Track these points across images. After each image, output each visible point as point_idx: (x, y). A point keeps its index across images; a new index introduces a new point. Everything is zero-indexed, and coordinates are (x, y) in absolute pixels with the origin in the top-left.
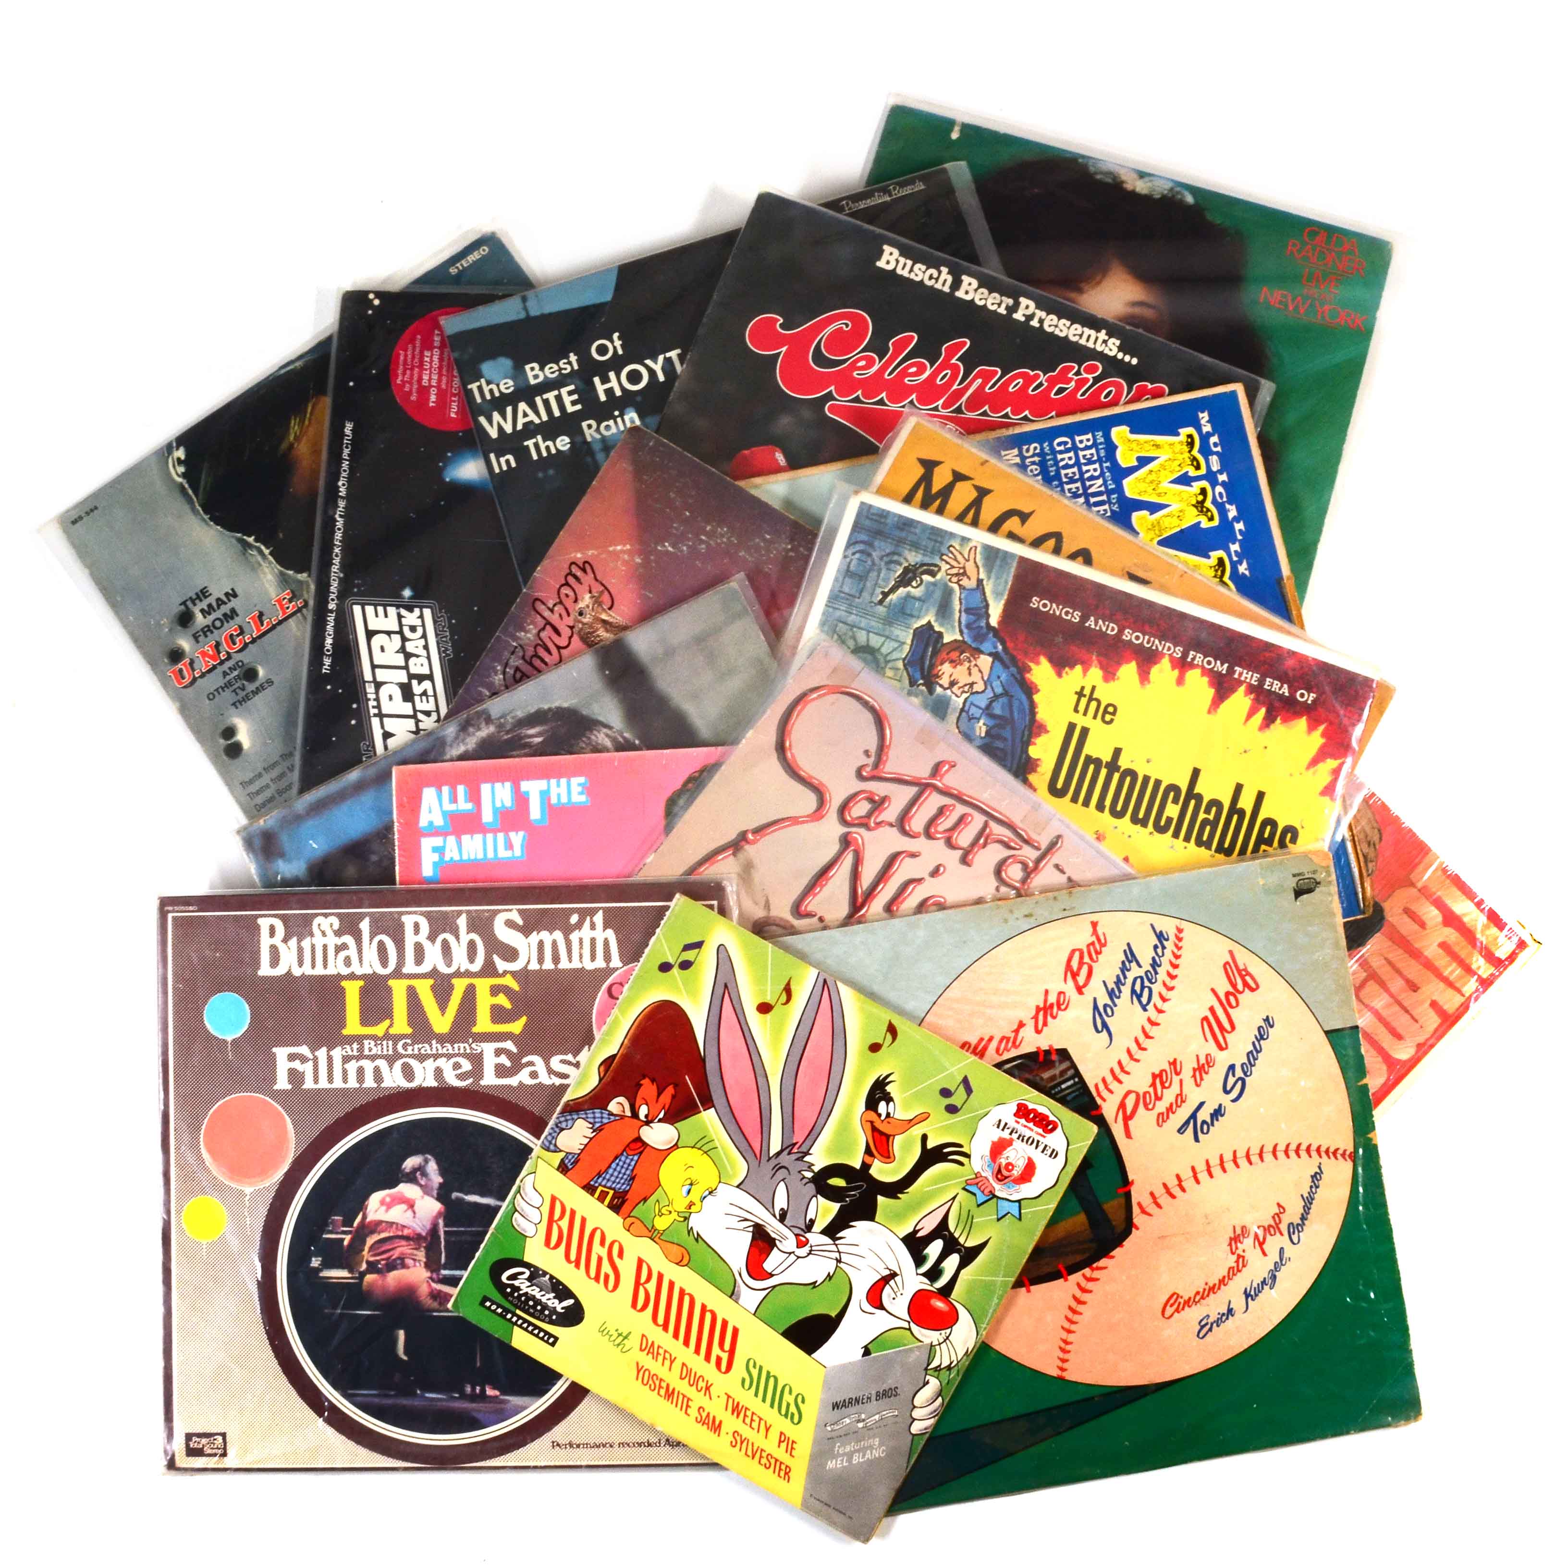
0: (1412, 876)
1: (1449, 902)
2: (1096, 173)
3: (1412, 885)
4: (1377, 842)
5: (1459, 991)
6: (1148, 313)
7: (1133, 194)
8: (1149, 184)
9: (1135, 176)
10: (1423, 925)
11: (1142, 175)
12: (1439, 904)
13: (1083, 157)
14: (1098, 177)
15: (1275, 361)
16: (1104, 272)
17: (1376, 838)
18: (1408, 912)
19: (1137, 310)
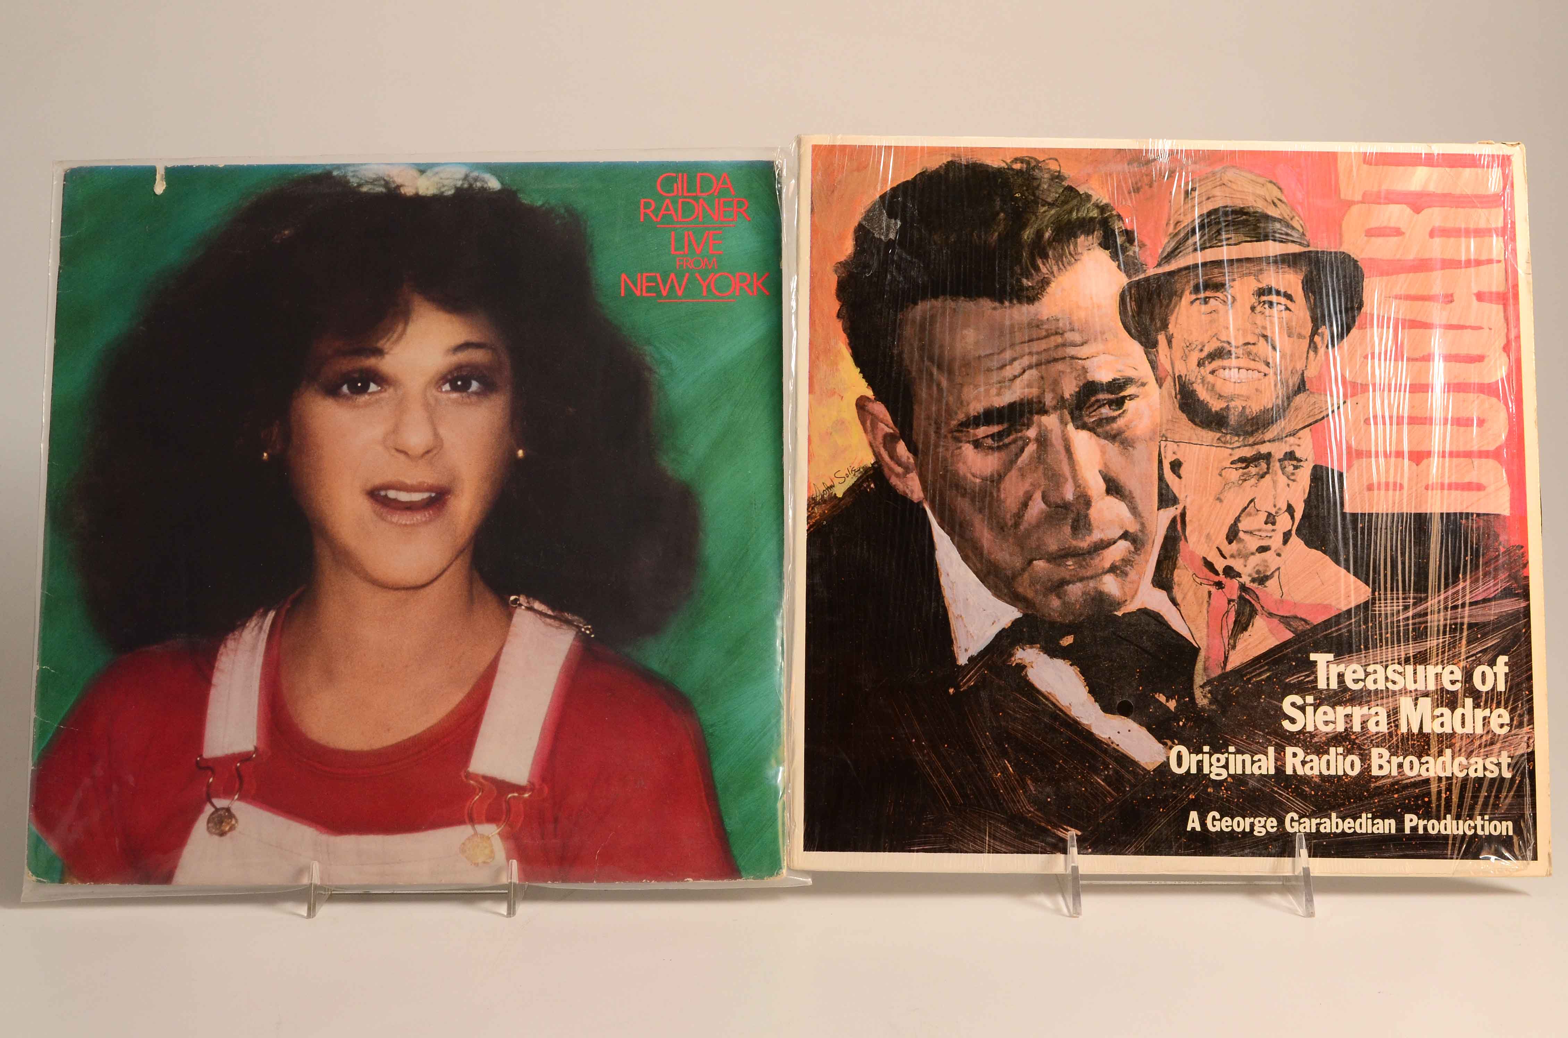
0: (1342, 196)
1: (1401, 186)
2: (360, 185)
3: (1350, 204)
4: (1280, 195)
5: (1490, 261)
6: (477, 356)
7: (418, 200)
8: (436, 179)
9: (415, 173)
10: (1398, 232)
11: (422, 170)
12: (1392, 198)
13: (338, 167)
14: (365, 189)
15: (663, 371)
16: (404, 315)
17: (1276, 193)
18: (1371, 233)
19: (463, 357)
